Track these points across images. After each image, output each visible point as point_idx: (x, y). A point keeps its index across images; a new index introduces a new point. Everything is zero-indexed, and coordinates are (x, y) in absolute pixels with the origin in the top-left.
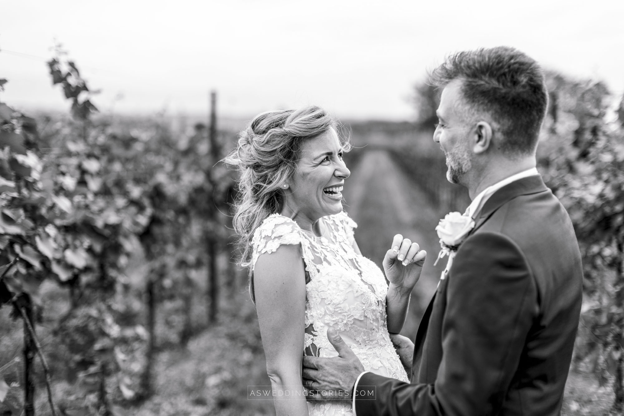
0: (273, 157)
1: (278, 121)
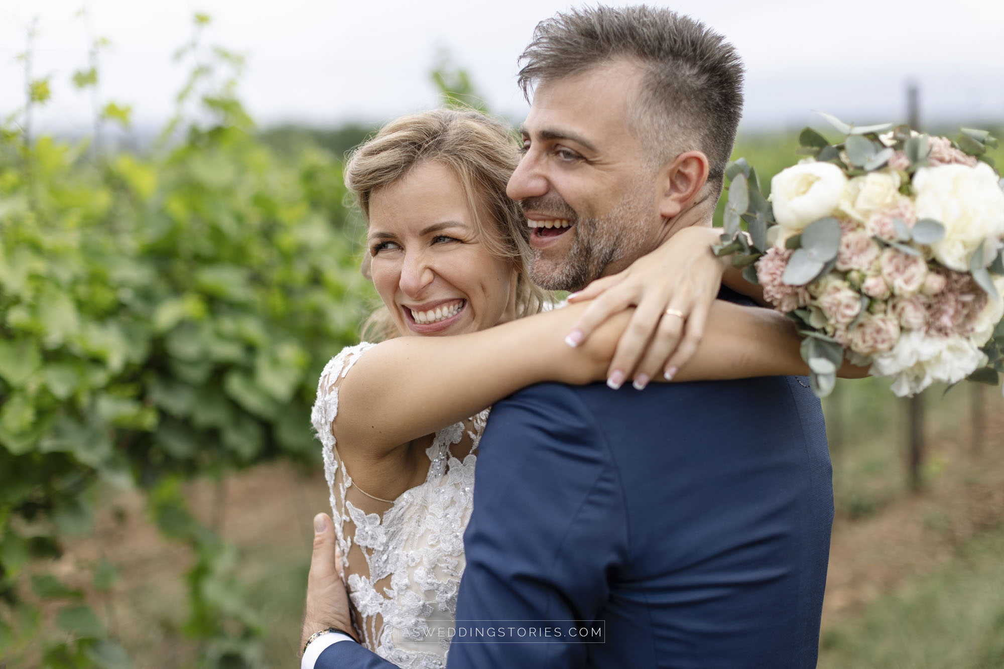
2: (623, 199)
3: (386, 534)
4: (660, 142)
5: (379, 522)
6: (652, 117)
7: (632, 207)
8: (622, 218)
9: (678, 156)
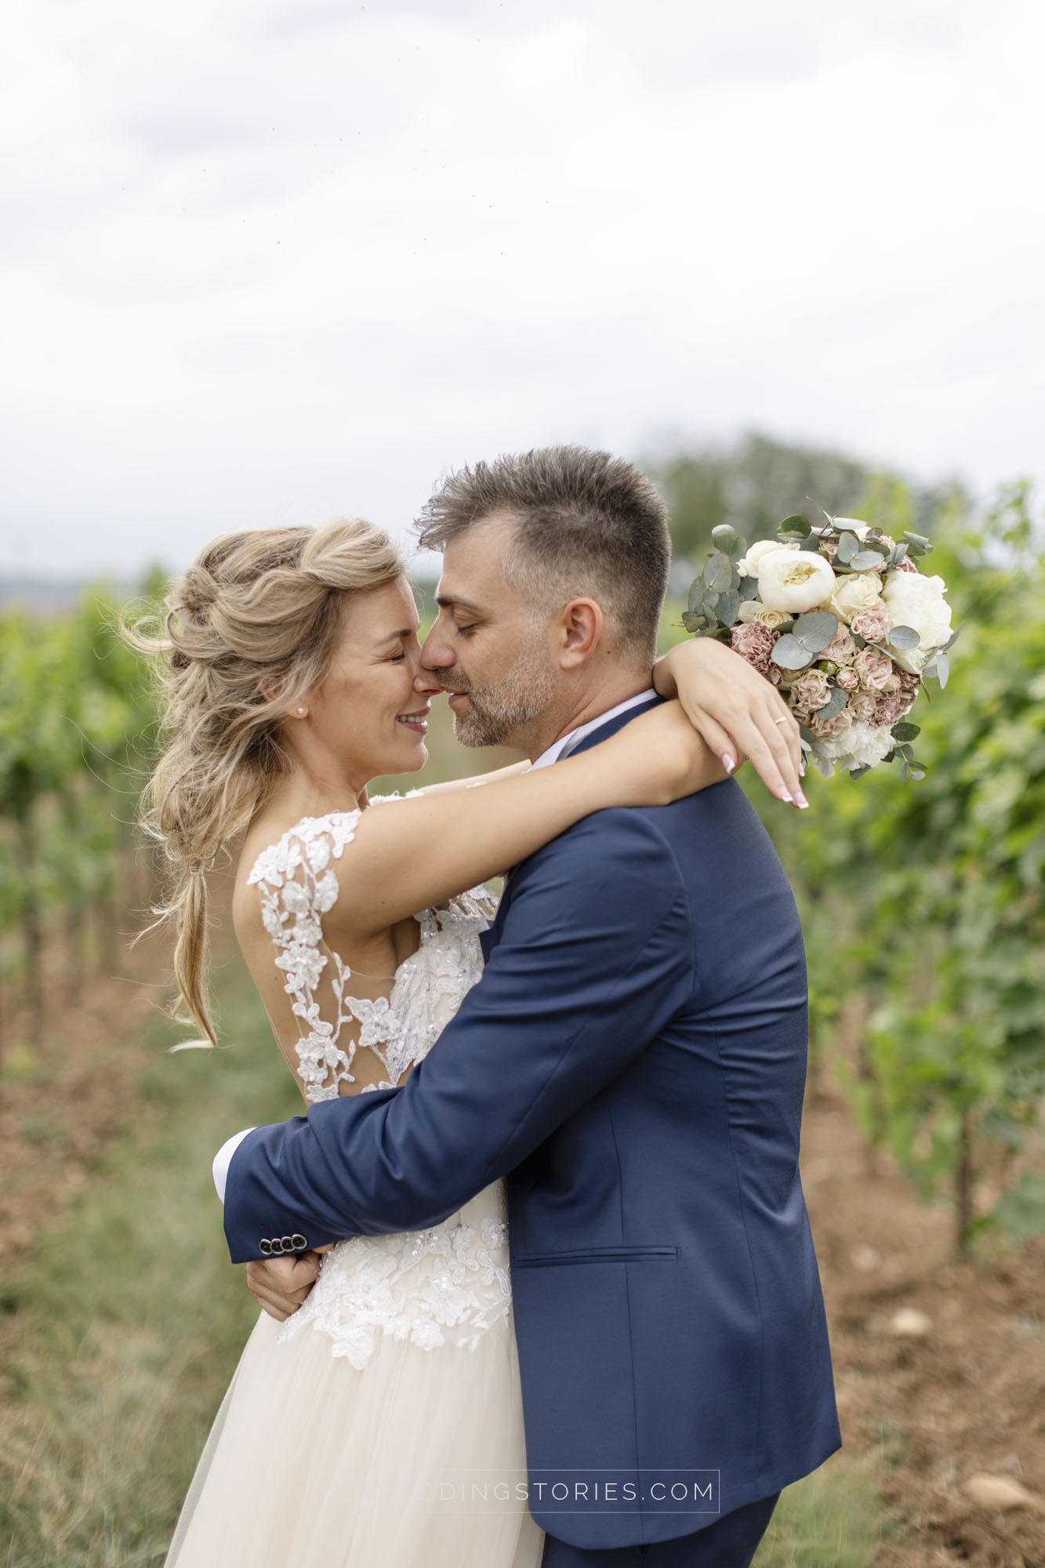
0: (277, 638)
1: (284, 552)
2: (518, 662)
3: (397, 1018)
4: (542, 593)
5: (387, 1006)
6: (528, 567)
7: (528, 667)
8: (519, 680)
9: (566, 605)
